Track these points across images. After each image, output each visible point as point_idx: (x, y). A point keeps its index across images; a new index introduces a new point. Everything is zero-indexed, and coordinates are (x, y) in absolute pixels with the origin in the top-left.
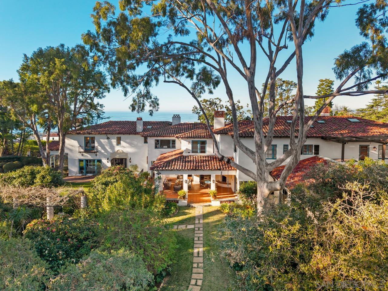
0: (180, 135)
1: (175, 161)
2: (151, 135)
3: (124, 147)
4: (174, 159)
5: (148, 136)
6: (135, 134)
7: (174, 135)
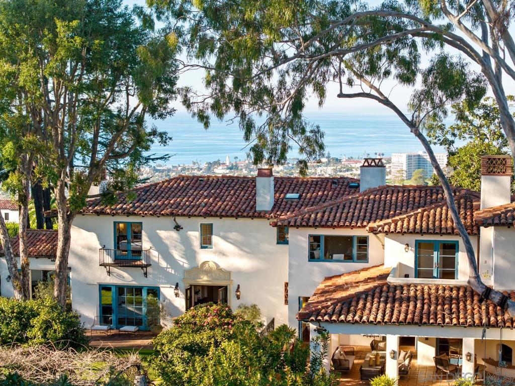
0: (382, 223)
1: (366, 300)
2: (298, 223)
3: (222, 254)
4: (361, 293)
5: (289, 225)
6: (253, 217)
7: (365, 223)
